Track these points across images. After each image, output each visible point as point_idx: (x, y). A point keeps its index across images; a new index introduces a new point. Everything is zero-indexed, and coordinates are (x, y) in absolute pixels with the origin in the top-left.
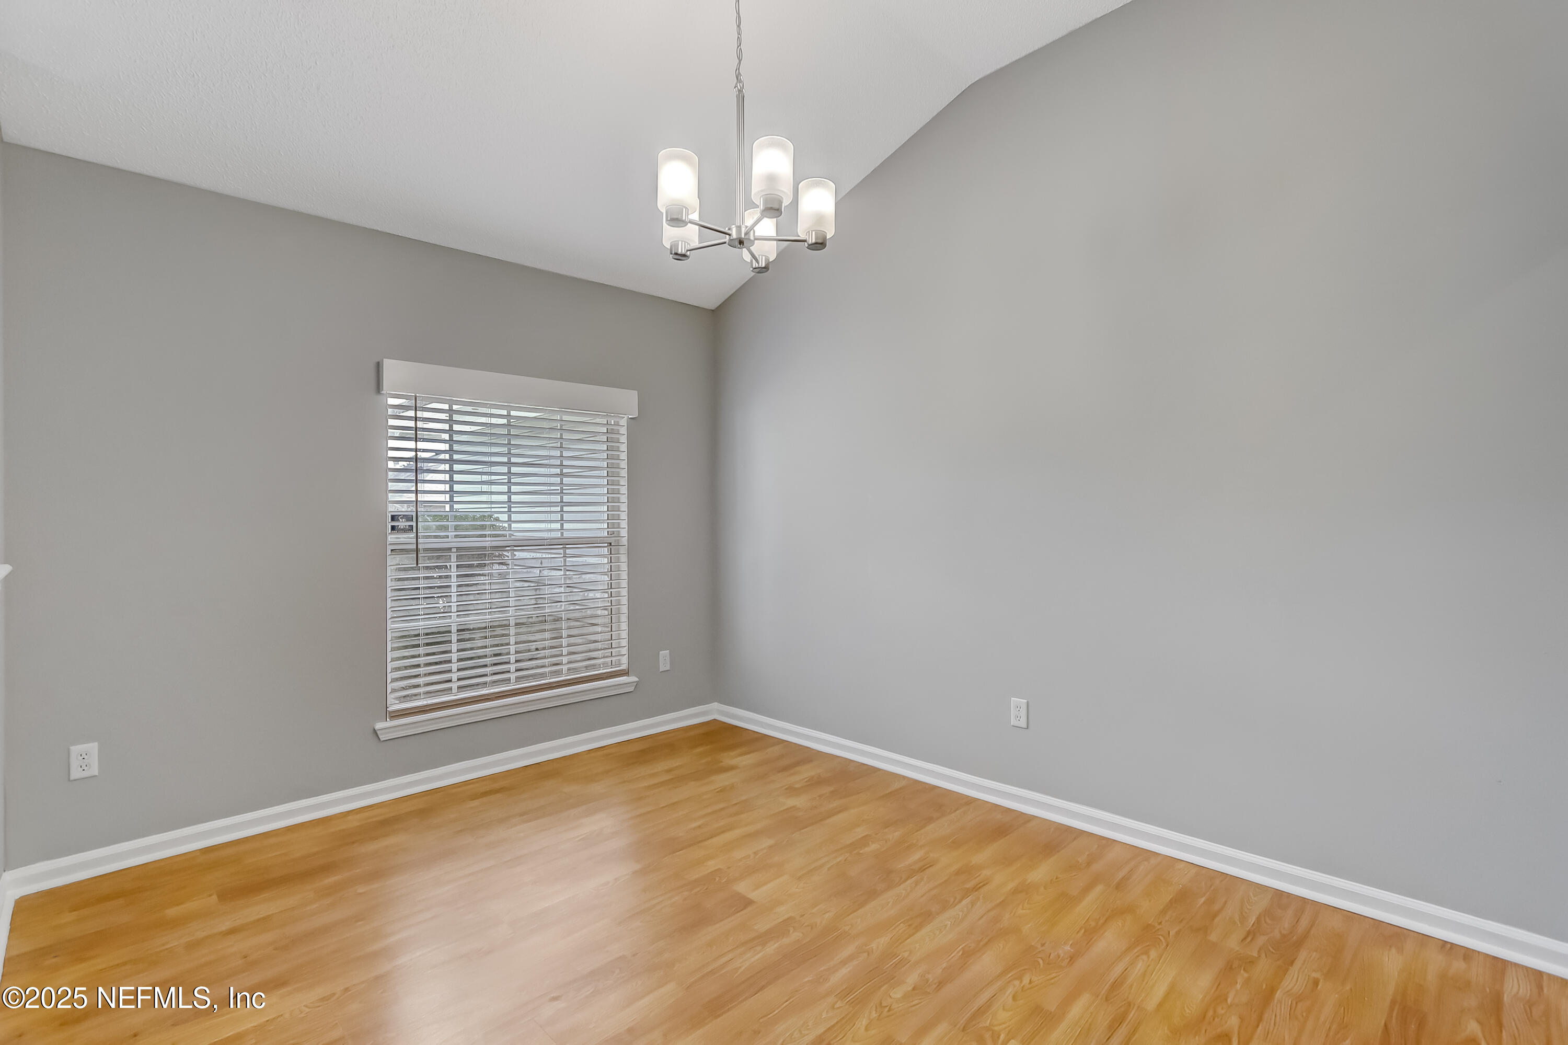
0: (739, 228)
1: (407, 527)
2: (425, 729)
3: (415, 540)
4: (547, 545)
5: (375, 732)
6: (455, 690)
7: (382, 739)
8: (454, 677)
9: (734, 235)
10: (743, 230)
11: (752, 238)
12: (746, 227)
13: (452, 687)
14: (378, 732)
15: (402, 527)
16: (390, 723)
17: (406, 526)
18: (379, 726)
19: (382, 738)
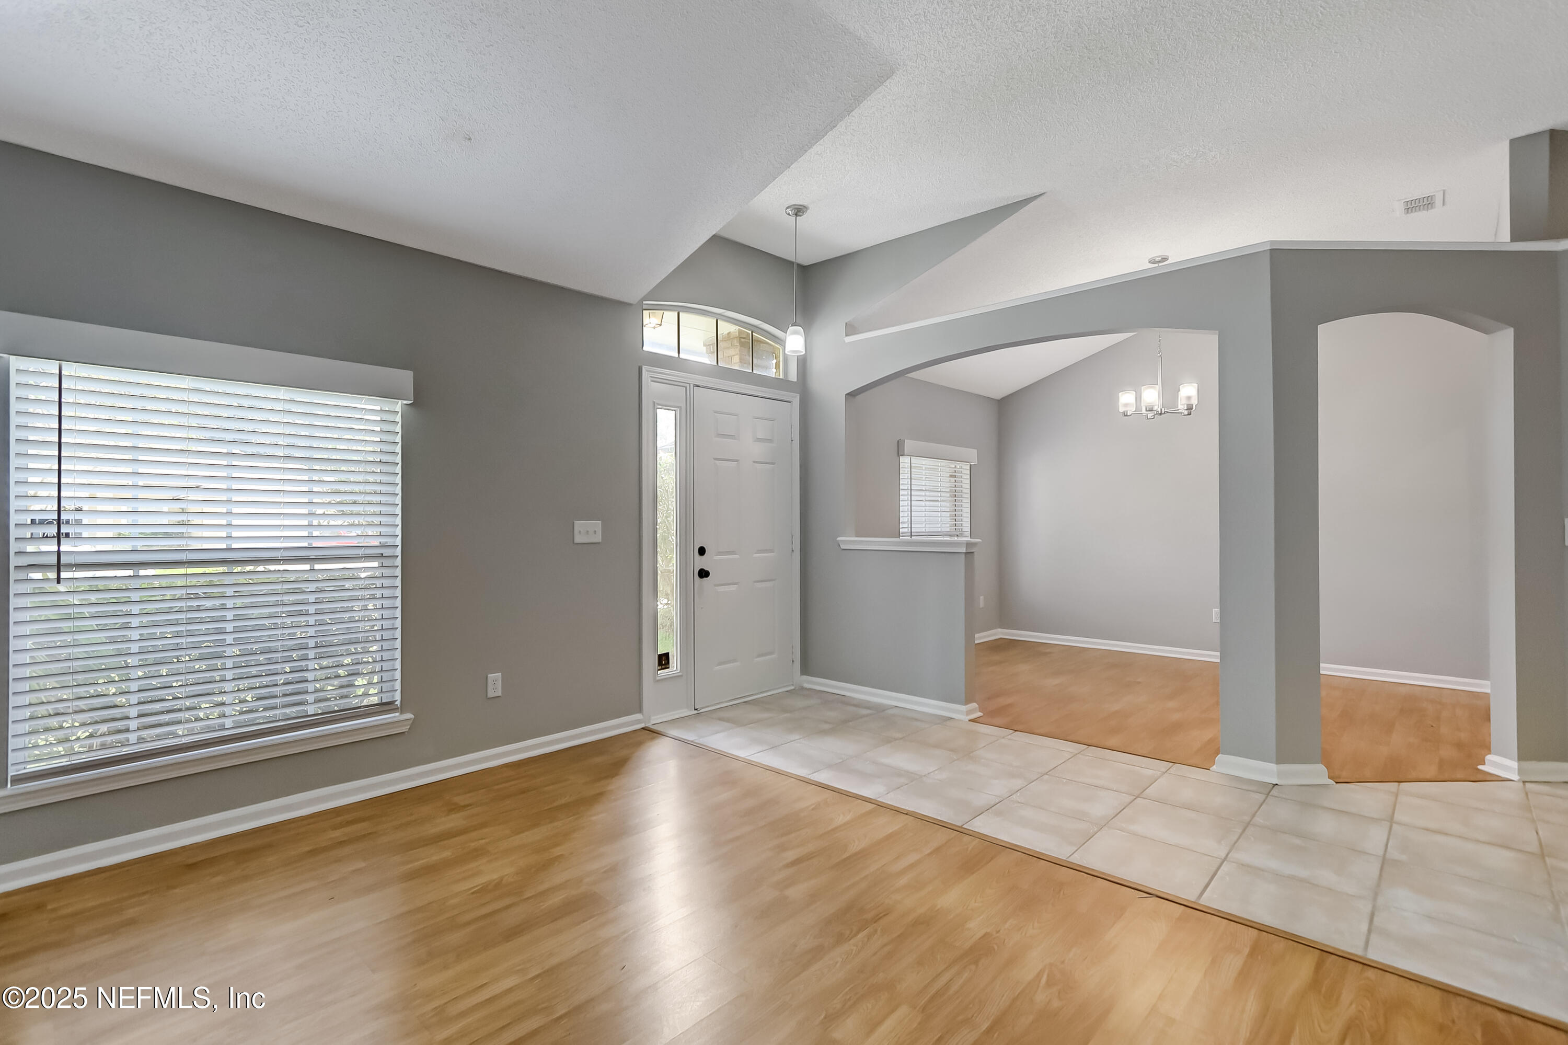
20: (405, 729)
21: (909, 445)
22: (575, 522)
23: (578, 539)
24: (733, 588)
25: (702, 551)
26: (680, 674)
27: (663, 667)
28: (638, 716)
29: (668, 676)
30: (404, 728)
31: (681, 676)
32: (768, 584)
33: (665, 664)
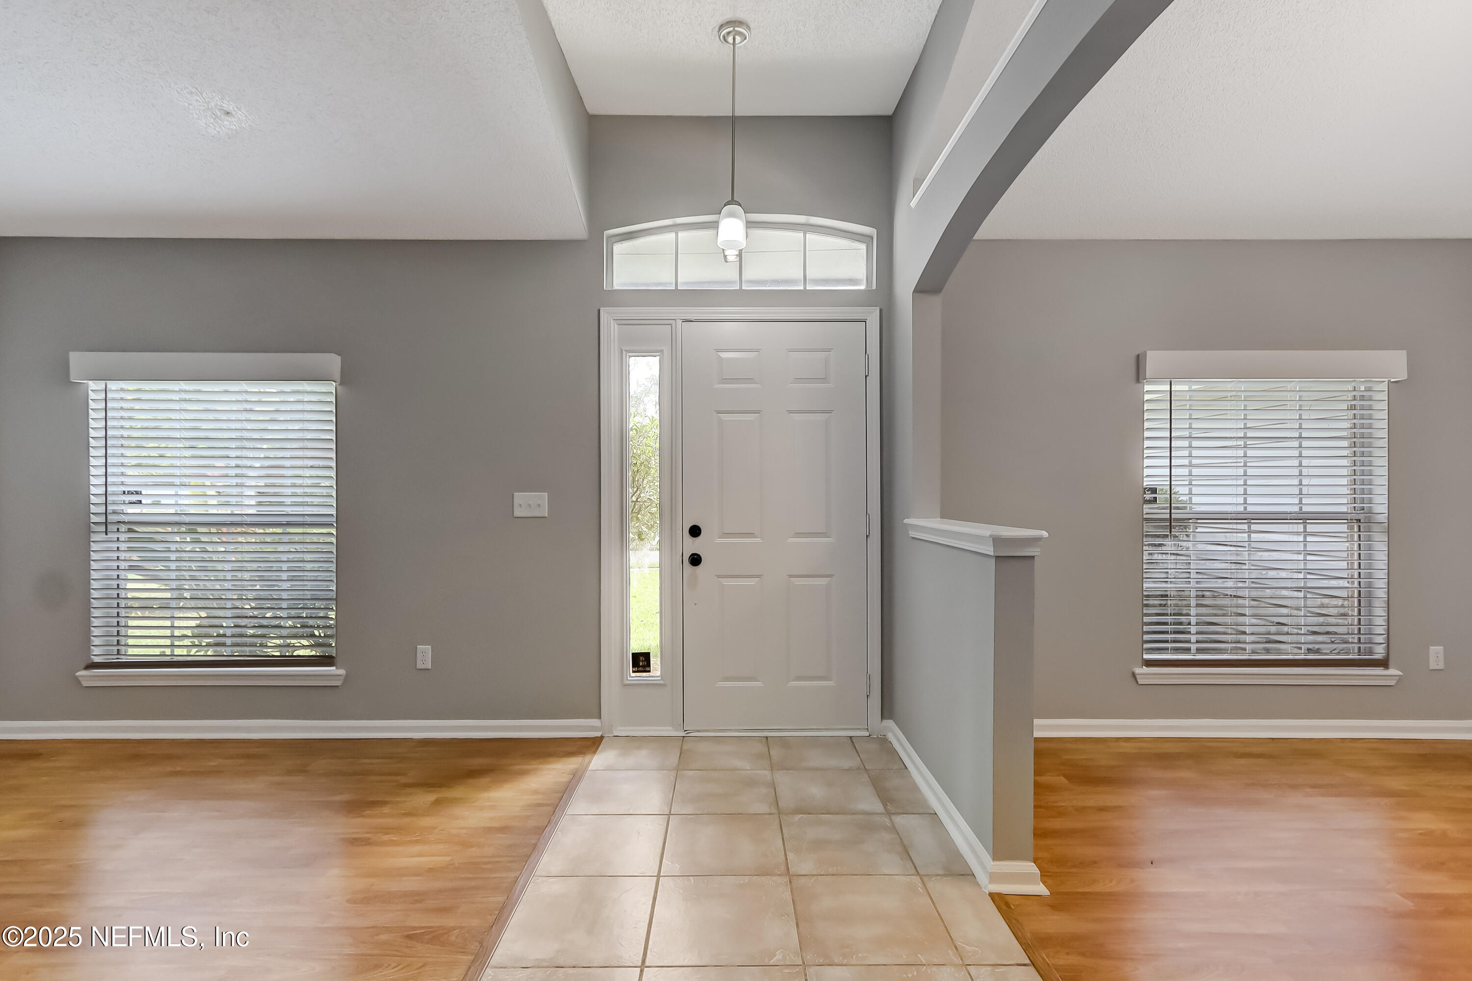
1: (1152, 499)
2: (1167, 682)
3: (1169, 510)
4: (1290, 519)
5: (1134, 675)
6: (1193, 650)
7: (1140, 683)
8: (1193, 638)
13: (1191, 647)
14: (1137, 676)
15: (1148, 499)
16: (1145, 670)
17: (1151, 497)
18: (1138, 670)
19: (1140, 681)
20: (339, 683)
21: (1154, 359)
22: (515, 493)
23: (518, 513)
24: (752, 582)
25: (695, 531)
26: (661, 682)
27: (641, 669)
28: (595, 722)
29: (644, 682)
30: (337, 682)
31: (664, 685)
32: (823, 581)
33: (643, 666)
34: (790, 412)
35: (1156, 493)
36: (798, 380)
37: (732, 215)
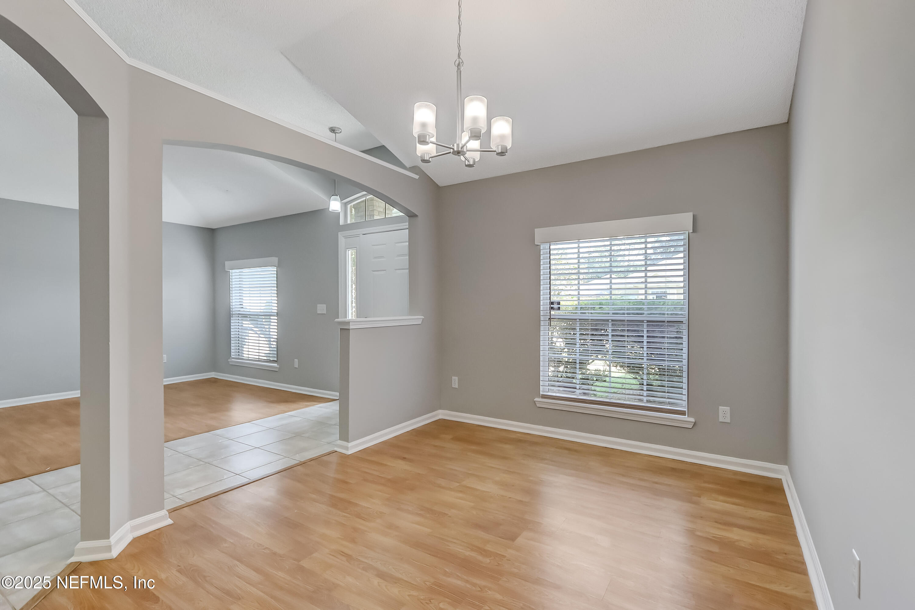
0: (458, 145)
9: (456, 149)
10: (460, 146)
11: (465, 150)
12: (462, 144)
34: (396, 270)
35: (560, 305)
36: (399, 256)
37: (335, 200)
